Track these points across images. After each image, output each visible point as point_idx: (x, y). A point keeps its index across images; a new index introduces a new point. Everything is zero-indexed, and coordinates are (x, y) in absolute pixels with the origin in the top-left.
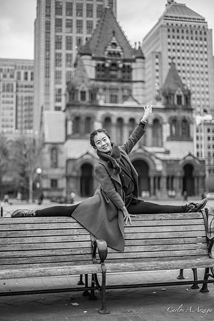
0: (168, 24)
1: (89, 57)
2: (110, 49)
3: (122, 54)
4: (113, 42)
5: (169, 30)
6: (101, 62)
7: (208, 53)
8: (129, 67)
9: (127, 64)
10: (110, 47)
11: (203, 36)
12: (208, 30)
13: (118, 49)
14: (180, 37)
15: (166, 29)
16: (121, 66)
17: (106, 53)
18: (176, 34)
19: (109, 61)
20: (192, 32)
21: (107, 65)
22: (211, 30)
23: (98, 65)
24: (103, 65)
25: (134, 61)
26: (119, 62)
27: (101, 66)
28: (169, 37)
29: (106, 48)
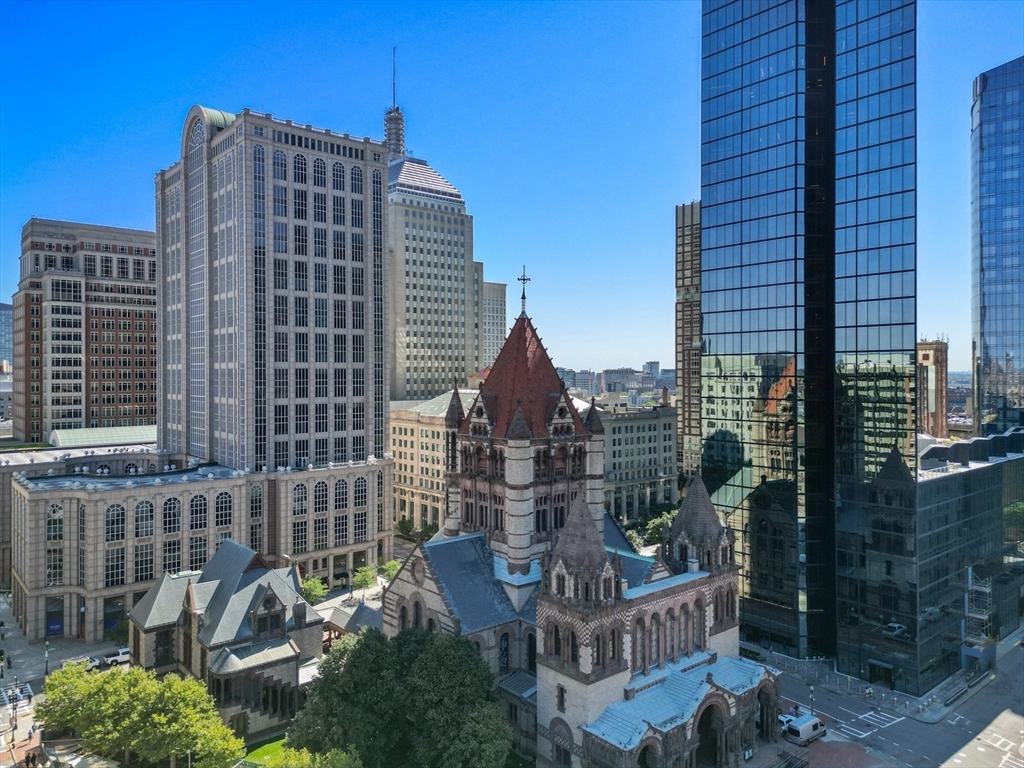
0: (404, 201)
1: (526, 442)
2: (557, 419)
3: (573, 427)
5: (407, 213)
6: (543, 448)
7: (466, 256)
8: (581, 449)
10: (556, 416)
11: (459, 228)
12: (466, 216)
13: (569, 419)
14: (425, 227)
15: (403, 209)
16: (572, 450)
17: (552, 428)
18: (418, 221)
19: (556, 445)
20: (442, 218)
21: (553, 452)
22: (472, 217)
23: (538, 453)
24: (546, 452)
25: (589, 437)
26: (569, 444)
27: (542, 455)
28: (407, 225)
29: (551, 419)
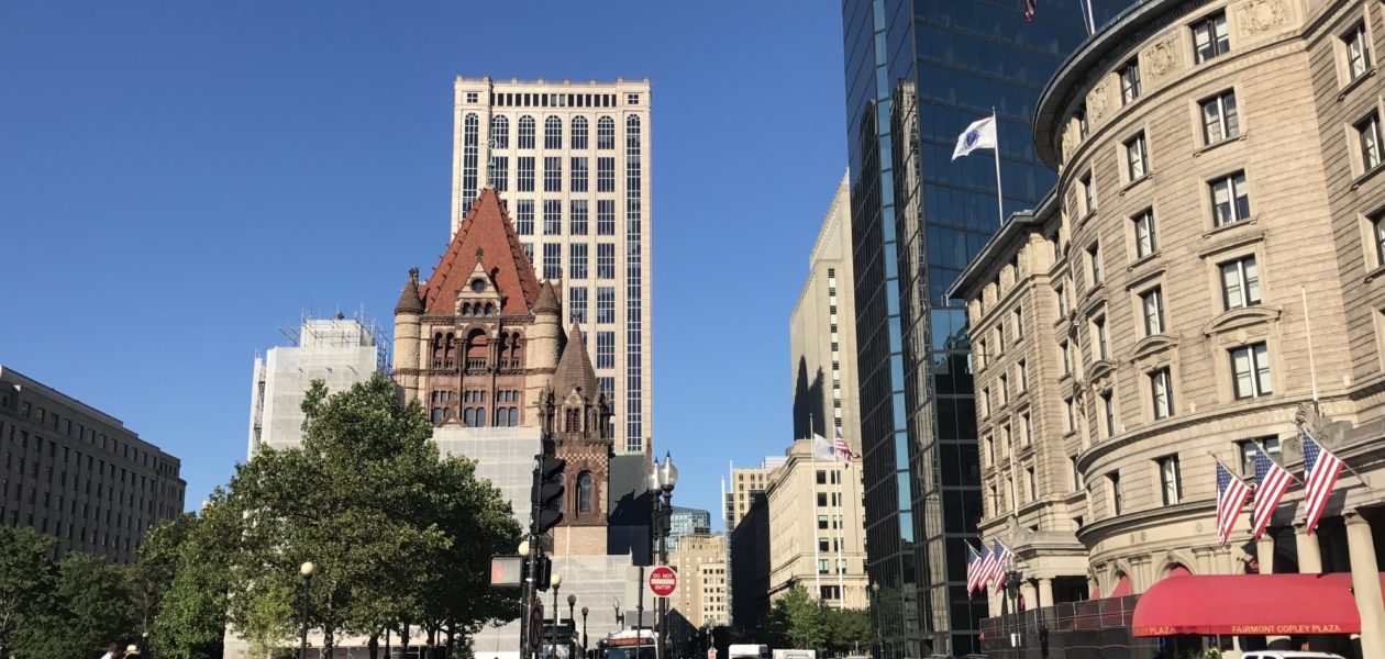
1: (410, 318)
2: (468, 293)
3: (496, 304)
4: (474, 275)
6: (445, 329)
8: (516, 335)
9: (511, 328)
10: (467, 288)
13: (489, 293)
16: (495, 334)
17: (458, 304)
19: (465, 325)
21: (459, 334)
23: (439, 335)
24: (450, 335)
25: (531, 320)
26: (490, 325)
27: (444, 336)
29: (458, 292)
